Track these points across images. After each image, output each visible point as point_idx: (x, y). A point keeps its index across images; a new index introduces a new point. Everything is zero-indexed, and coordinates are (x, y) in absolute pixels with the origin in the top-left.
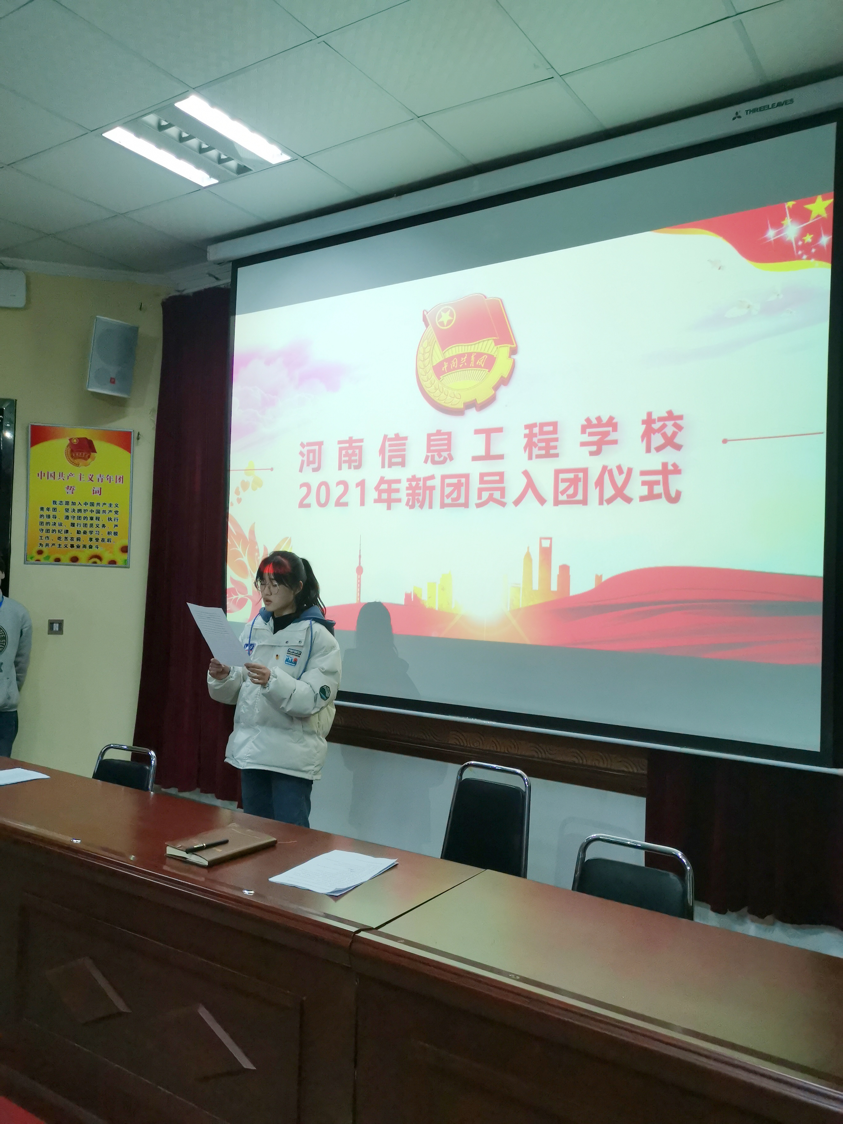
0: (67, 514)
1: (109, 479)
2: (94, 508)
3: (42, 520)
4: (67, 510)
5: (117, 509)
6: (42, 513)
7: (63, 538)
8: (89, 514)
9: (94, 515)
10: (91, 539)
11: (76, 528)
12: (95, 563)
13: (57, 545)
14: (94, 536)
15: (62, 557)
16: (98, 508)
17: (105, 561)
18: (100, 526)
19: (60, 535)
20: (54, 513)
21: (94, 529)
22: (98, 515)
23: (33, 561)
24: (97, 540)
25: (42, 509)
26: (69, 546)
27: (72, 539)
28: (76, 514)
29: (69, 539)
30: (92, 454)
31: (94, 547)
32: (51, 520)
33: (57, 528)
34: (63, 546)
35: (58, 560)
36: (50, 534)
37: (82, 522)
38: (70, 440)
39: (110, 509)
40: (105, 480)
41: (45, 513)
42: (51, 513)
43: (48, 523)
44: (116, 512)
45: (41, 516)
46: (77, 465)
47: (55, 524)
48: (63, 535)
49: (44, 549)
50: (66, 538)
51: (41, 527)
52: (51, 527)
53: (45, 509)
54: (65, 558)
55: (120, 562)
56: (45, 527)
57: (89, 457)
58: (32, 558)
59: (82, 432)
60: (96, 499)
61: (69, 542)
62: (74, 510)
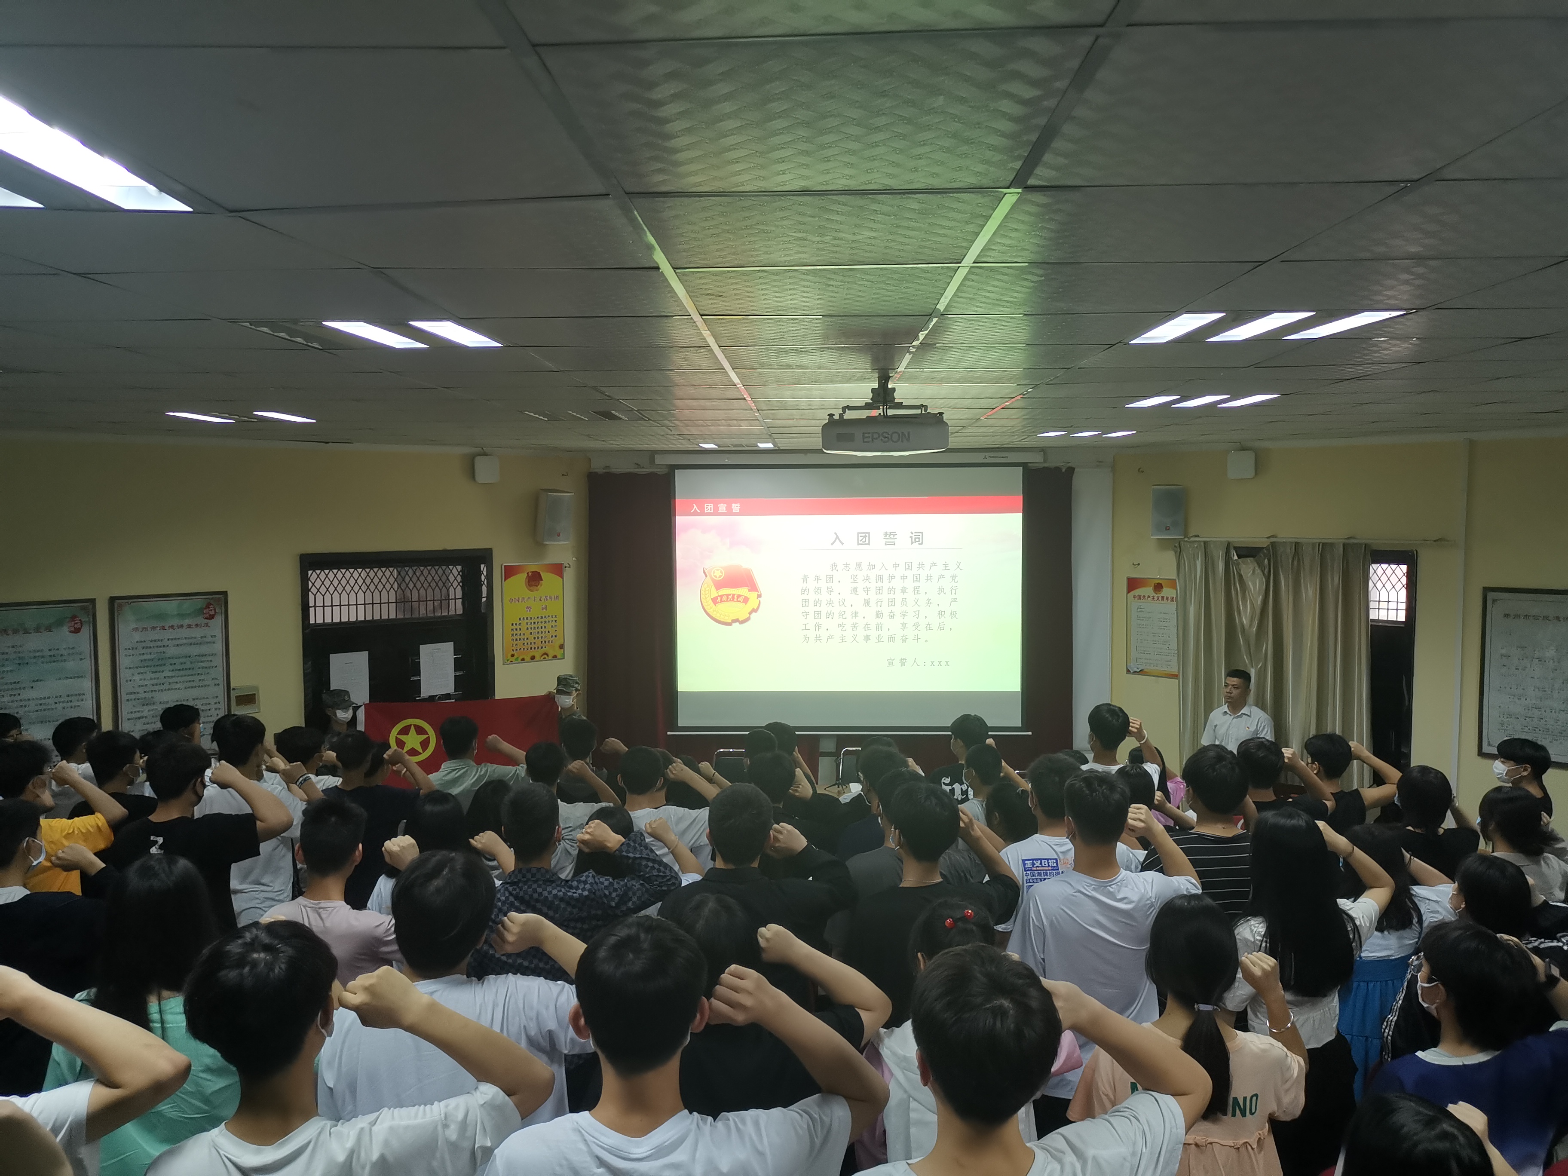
0: (527, 626)
1: (551, 598)
2: (543, 620)
3: (512, 632)
4: (527, 624)
5: (556, 619)
6: (513, 627)
7: (526, 644)
8: (540, 625)
9: (543, 625)
10: (542, 642)
11: (533, 636)
12: (545, 658)
13: (522, 649)
14: (543, 640)
15: (525, 657)
16: (545, 619)
17: (550, 658)
18: (547, 632)
19: (524, 642)
20: (520, 627)
21: (543, 635)
22: (545, 625)
23: (509, 662)
24: (545, 642)
25: (512, 624)
26: (529, 649)
27: (531, 643)
28: (533, 626)
29: (529, 644)
30: (541, 582)
31: (544, 647)
32: (518, 632)
33: (522, 637)
34: (526, 649)
35: (523, 660)
36: (519, 642)
37: (536, 630)
38: (528, 573)
39: (552, 619)
40: (548, 598)
41: (514, 627)
42: (518, 627)
43: (516, 634)
44: (556, 621)
45: (512, 630)
46: (531, 591)
47: (520, 634)
48: (526, 642)
49: (514, 652)
50: (528, 644)
51: (513, 637)
52: (518, 637)
53: (514, 625)
54: (528, 658)
55: (559, 657)
56: (515, 637)
57: (539, 584)
58: (508, 660)
59: (533, 567)
60: (544, 613)
61: (530, 646)
62: (531, 623)
